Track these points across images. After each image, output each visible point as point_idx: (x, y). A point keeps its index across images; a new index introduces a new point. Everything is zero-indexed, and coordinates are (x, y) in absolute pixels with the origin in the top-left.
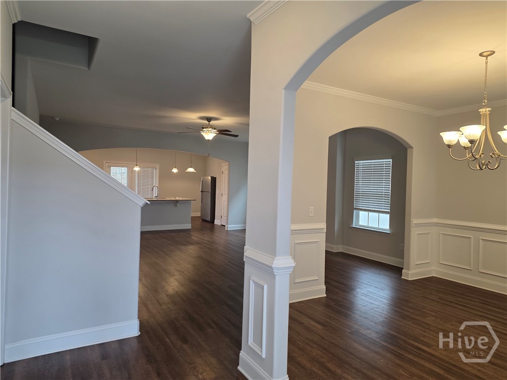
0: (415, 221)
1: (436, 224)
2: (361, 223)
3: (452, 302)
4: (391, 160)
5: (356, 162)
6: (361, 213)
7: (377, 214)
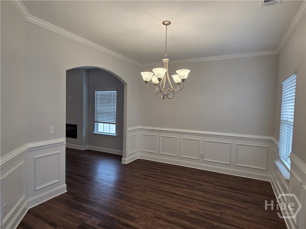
0: (129, 129)
1: (140, 129)
2: (99, 131)
3: (147, 176)
4: (116, 92)
5: (96, 92)
6: (99, 124)
7: (108, 125)
